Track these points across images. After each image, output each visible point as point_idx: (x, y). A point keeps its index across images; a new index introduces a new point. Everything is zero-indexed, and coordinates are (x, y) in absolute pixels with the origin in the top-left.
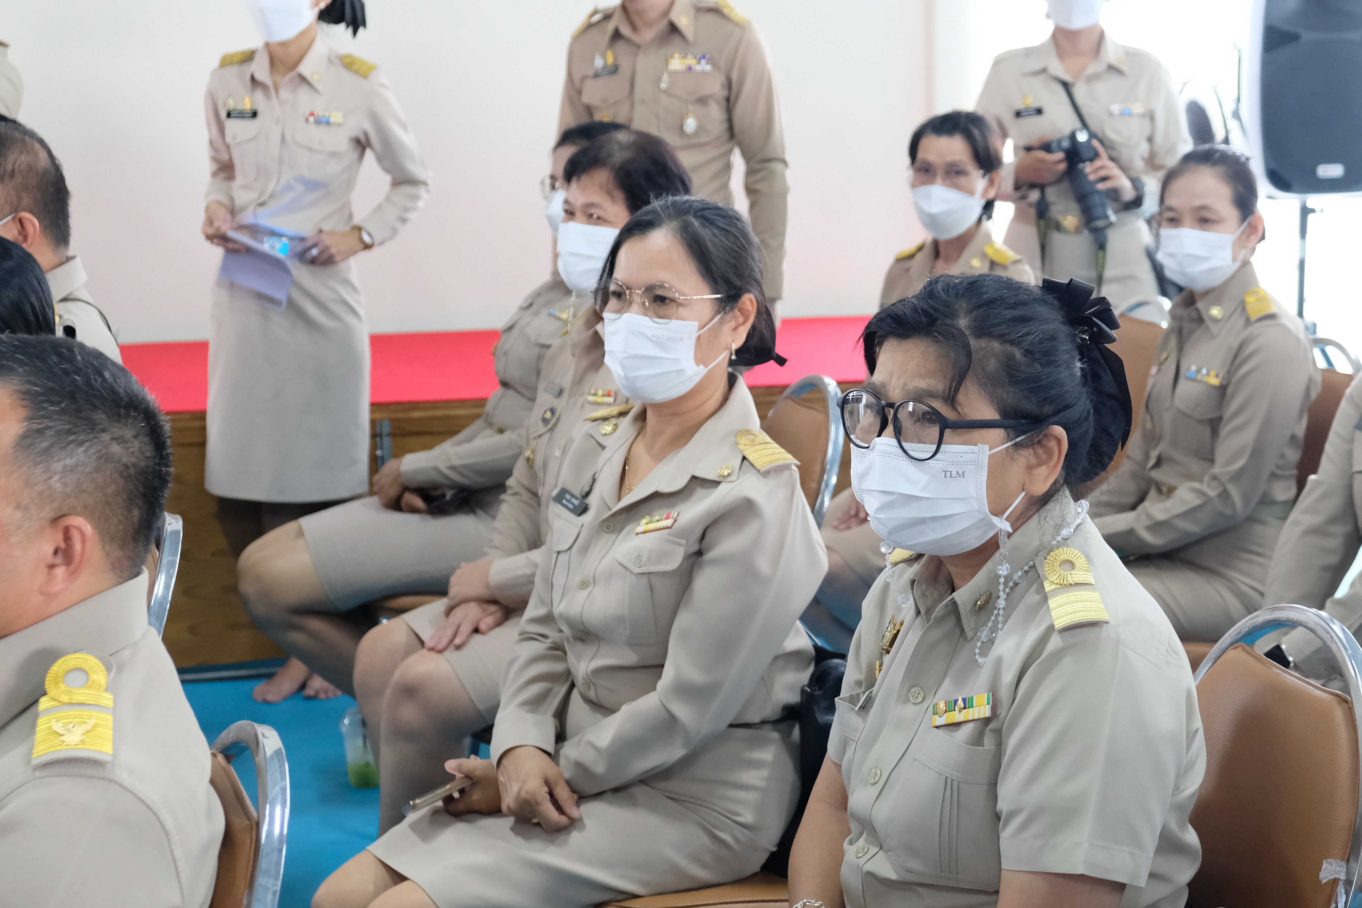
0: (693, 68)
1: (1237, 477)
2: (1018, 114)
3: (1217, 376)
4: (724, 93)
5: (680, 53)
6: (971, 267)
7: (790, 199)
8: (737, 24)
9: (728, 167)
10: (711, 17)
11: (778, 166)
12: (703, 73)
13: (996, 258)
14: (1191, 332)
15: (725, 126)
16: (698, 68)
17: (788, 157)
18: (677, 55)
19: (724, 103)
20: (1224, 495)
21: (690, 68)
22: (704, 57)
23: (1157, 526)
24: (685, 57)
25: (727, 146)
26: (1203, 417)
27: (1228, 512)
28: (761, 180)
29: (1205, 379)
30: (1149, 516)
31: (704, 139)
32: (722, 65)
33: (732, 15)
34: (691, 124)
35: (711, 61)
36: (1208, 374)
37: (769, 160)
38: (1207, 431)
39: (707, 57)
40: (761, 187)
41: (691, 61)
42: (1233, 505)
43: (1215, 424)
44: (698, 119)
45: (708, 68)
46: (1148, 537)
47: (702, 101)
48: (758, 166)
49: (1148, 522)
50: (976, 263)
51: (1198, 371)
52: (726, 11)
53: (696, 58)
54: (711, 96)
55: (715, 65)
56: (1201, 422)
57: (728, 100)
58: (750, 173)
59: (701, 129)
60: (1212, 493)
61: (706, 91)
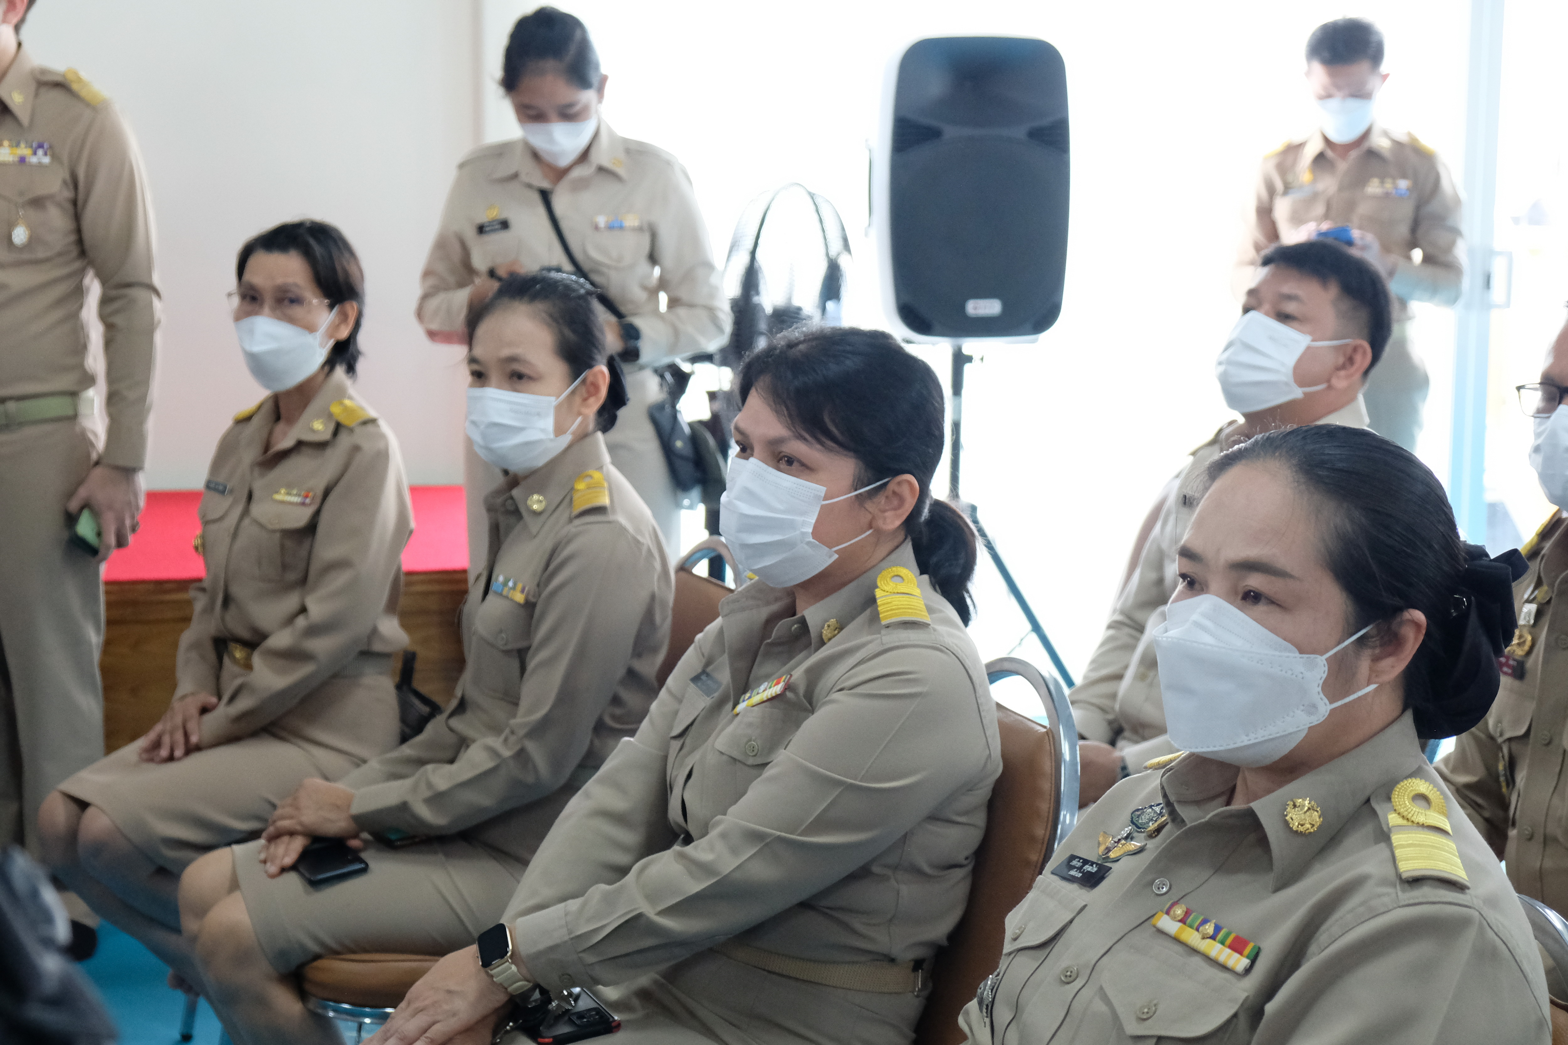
0: (27, 160)
1: (538, 730)
2: (481, 229)
3: (522, 591)
4: (68, 194)
5: (10, 140)
6: (313, 431)
7: (159, 338)
8: (88, 104)
9: (79, 293)
10: (56, 95)
11: (139, 294)
12: (40, 165)
13: (343, 420)
14: (509, 529)
15: (73, 238)
16: (34, 160)
17: (157, 280)
18: (6, 143)
19: (69, 207)
20: (521, 755)
21: (22, 160)
22: (41, 146)
23: (437, 799)
24: (18, 145)
25: (77, 265)
26: (509, 647)
27: (530, 779)
28: (117, 312)
29: (511, 594)
30: (429, 785)
31: (41, 254)
32: (65, 159)
33: (83, 93)
34: (20, 235)
35: (51, 151)
36: (514, 588)
37: (129, 285)
38: (515, 664)
39: (45, 146)
40: (118, 320)
41: (24, 151)
42: (535, 769)
43: (522, 655)
44: (30, 227)
45: (46, 160)
46: (424, 812)
47: (37, 203)
48: (114, 293)
49: (428, 794)
50: (318, 425)
51: (505, 584)
52: (75, 87)
53: (31, 147)
54: (50, 197)
55: (55, 157)
56: (507, 653)
57: (75, 202)
58: (105, 301)
59: (33, 241)
60: (507, 753)
61: (41, 190)
